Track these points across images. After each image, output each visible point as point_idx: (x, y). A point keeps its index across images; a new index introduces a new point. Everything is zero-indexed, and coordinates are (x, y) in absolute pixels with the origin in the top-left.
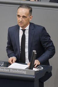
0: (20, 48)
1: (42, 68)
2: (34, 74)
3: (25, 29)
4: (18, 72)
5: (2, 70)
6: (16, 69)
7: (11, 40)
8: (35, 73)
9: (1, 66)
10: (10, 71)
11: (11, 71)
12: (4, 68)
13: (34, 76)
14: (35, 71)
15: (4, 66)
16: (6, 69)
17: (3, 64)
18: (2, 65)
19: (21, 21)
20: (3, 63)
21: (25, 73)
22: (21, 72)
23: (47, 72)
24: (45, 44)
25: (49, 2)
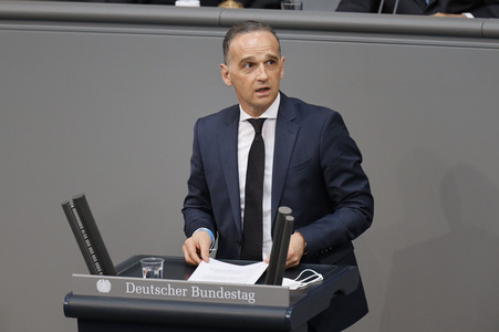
0: (243, 206)
1: (320, 276)
2: (286, 304)
3: (262, 116)
4: (224, 296)
5: (159, 291)
6: (216, 287)
7: (203, 170)
8: (291, 299)
9: (156, 277)
10: (189, 293)
11: (196, 294)
12: (165, 285)
13: (287, 309)
14: (291, 291)
15: (166, 275)
16: (173, 286)
17: (161, 268)
18: (156, 273)
19: (263, 82)
20: (159, 265)
21: (250, 299)
22: (233, 296)
23: (339, 293)
24: (338, 182)
25: (337, 10)
